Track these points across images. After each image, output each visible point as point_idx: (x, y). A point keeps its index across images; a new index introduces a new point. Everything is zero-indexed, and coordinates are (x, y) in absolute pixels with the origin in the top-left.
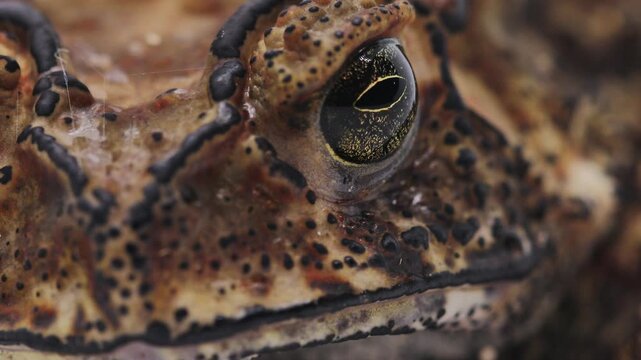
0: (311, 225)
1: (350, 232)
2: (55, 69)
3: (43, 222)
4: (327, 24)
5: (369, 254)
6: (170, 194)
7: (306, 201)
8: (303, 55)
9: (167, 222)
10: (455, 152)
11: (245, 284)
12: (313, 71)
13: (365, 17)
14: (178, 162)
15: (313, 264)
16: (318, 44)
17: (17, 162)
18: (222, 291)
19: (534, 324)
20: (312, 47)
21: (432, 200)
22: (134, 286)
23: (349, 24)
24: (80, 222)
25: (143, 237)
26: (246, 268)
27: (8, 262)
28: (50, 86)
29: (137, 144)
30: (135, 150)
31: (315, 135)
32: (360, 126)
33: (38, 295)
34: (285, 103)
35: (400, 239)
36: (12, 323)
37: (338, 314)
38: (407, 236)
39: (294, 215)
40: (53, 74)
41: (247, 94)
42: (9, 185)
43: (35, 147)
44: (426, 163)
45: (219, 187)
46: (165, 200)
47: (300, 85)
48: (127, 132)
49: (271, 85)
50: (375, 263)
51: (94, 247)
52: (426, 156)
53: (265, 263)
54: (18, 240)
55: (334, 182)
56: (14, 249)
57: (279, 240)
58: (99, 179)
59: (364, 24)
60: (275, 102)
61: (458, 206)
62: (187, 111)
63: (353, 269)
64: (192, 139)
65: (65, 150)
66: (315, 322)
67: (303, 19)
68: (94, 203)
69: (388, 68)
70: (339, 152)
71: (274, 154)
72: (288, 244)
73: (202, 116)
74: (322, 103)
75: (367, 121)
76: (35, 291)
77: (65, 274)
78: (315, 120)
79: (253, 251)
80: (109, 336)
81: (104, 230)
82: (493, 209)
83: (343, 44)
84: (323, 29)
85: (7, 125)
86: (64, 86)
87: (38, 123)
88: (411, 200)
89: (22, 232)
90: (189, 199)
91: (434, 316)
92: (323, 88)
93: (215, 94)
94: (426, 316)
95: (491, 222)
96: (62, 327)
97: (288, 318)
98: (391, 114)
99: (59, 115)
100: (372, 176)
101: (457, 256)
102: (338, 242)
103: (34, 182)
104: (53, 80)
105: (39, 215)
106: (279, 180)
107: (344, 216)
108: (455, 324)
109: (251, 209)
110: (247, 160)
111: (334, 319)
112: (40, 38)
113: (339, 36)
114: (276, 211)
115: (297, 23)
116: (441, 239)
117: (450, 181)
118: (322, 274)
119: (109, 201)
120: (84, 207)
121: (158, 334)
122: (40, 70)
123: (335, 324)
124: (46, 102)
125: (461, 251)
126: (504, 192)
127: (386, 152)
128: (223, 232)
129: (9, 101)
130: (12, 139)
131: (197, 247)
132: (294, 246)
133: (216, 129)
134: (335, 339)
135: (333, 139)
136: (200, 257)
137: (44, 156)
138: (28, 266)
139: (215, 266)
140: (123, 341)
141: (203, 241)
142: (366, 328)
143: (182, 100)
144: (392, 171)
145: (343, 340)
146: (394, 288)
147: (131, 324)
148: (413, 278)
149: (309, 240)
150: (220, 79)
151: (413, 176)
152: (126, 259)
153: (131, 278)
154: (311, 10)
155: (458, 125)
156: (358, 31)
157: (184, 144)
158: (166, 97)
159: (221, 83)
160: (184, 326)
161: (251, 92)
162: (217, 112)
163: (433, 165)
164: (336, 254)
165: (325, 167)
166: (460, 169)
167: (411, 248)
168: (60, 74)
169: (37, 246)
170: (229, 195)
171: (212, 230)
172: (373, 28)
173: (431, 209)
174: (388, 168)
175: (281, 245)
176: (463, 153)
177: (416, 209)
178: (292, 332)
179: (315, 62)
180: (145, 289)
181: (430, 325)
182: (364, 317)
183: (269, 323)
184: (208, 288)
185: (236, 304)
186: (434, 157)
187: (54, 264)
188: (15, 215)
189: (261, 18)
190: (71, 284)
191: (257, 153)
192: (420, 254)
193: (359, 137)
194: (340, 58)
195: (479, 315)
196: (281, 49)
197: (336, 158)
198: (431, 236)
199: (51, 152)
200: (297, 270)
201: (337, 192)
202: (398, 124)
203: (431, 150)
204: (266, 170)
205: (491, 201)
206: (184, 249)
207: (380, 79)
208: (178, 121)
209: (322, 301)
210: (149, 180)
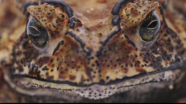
0: (136, 56)
1: (145, 58)
2: (73, 17)
3: (72, 54)
4: (141, 8)
5: (150, 63)
6: (105, 48)
7: (135, 50)
8: (136, 15)
9: (105, 55)
10: (166, 38)
11: (122, 70)
12: (139, 19)
13: (150, 6)
14: (107, 41)
15: (137, 65)
16: (140, 12)
17: (65, 40)
18: (117, 72)
19: (180, 79)
20: (138, 13)
21: (162, 50)
22: (97, 71)
23: (147, 8)
24: (84, 55)
25: (99, 59)
26: (122, 67)
27: (63, 64)
28: (72, 21)
29: (95, 36)
30: (95, 37)
31: (138, 34)
32: (148, 32)
33: (71, 72)
34: (132, 27)
35: (156, 59)
36: (64, 78)
37: (142, 78)
38: (157, 59)
39: (132, 53)
40: (73, 18)
41: (121, 24)
42: (63, 45)
43: (70, 36)
44: (160, 41)
45: (116, 47)
46: (104, 50)
47: (136, 22)
48: (92, 33)
49: (127, 22)
50: (151, 65)
51: (87, 61)
52: (159, 39)
53: (127, 65)
54: (65, 59)
55: (141, 46)
56: (64, 61)
57: (129, 60)
58: (88, 45)
59: (150, 8)
60: (128, 26)
61: (167, 51)
62: (106, 28)
63: (146, 67)
64: (110, 35)
65: (78, 37)
66: (137, 80)
67: (135, 6)
68: (87, 50)
69: (154, 18)
70: (143, 39)
71: (128, 39)
72: (131, 61)
73: (111, 29)
74: (140, 27)
75: (149, 31)
76: (70, 71)
77: (79, 67)
78: (138, 31)
79: (124, 62)
80: (90, 83)
81: (90, 57)
82: (174, 52)
83: (146, 13)
84: (140, 9)
85: (62, 30)
86: (76, 21)
87: (70, 30)
88: (157, 50)
89: (67, 57)
90: (110, 50)
91: (162, 78)
92: (140, 23)
93: (114, 24)
94: (161, 78)
95: (174, 55)
96: (78, 80)
97: (132, 79)
98: (155, 30)
99: (75, 28)
100: (149, 44)
101: (168, 63)
102: (143, 60)
103: (69, 44)
104: (73, 19)
105: (71, 52)
106: (130, 45)
107: (143, 54)
108: (166, 80)
109: (123, 52)
110: (122, 40)
111: (141, 79)
112: (68, 9)
113: (145, 11)
114: (128, 53)
115: (134, 7)
116: (164, 59)
117: (166, 45)
118: (139, 68)
119: (91, 50)
120: (84, 51)
121: (102, 83)
122: (69, 17)
123: (142, 80)
124: (72, 25)
125: (168, 62)
126: (177, 48)
127: (153, 39)
128: (117, 58)
129: (62, 25)
130: (63, 34)
131: (111, 61)
132: (133, 61)
133: (115, 33)
134: (141, 84)
135: (141, 35)
136: (112, 64)
137: (73, 39)
138: (68, 65)
139: (115, 66)
140: (93, 84)
141: (113, 60)
142: (148, 81)
143: (104, 25)
144: (153, 43)
145: (143, 84)
146: (155, 71)
147: (96, 80)
148: (159, 69)
149: (136, 60)
150: (115, 20)
151: (157, 44)
152: (95, 64)
153: (96, 69)
154: (137, 4)
155: (167, 32)
156: (149, 9)
157: (108, 36)
158: (100, 24)
159: (115, 22)
160: (108, 81)
161: (122, 24)
162: (115, 29)
163: (161, 41)
164: (142, 63)
165: (139, 42)
166: (168, 42)
167: (158, 62)
168: (74, 18)
169: (70, 60)
170: (118, 49)
171: (114, 58)
172: (152, 9)
173: (161, 52)
174: (153, 42)
175: (130, 61)
176: (169, 38)
177: (158, 52)
178: (132, 82)
179: (139, 17)
180: (100, 71)
181: (161, 80)
182: (148, 78)
183: (128, 80)
184: (114, 71)
185: (120, 75)
186: (162, 39)
187: (75, 65)
188: (64, 52)
189: (122, 5)
190: (80, 70)
191: (125, 39)
192: (160, 63)
193: (148, 35)
194: (145, 16)
195: (171, 77)
196: (130, 13)
197: (142, 40)
198: (162, 59)
199: (75, 38)
200: (134, 67)
201: (142, 48)
202: (156, 32)
203: (161, 38)
204: (127, 43)
205: (174, 50)
206: (108, 62)
207: (153, 21)
208: (105, 30)
209: (139, 74)
210: (100, 45)
